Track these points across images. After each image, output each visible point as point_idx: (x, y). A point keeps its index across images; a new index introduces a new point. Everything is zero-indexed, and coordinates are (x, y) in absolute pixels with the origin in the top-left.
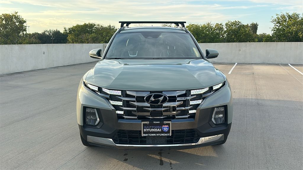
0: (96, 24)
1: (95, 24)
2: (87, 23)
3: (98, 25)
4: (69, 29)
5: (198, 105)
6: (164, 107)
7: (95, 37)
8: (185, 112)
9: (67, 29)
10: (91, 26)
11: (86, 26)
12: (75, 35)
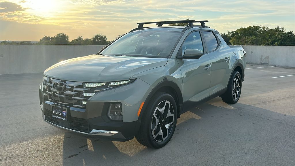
0: (262, 26)
1: (260, 26)
2: (252, 26)
3: (264, 27)
4: (233, 32)
5: (89, 97)
6: (66, 95)
7: (255, 40)
8: (79, 102)
9: (230, 32)
10: (256, 28)
11: (250, 28)
12: (237, 38)
